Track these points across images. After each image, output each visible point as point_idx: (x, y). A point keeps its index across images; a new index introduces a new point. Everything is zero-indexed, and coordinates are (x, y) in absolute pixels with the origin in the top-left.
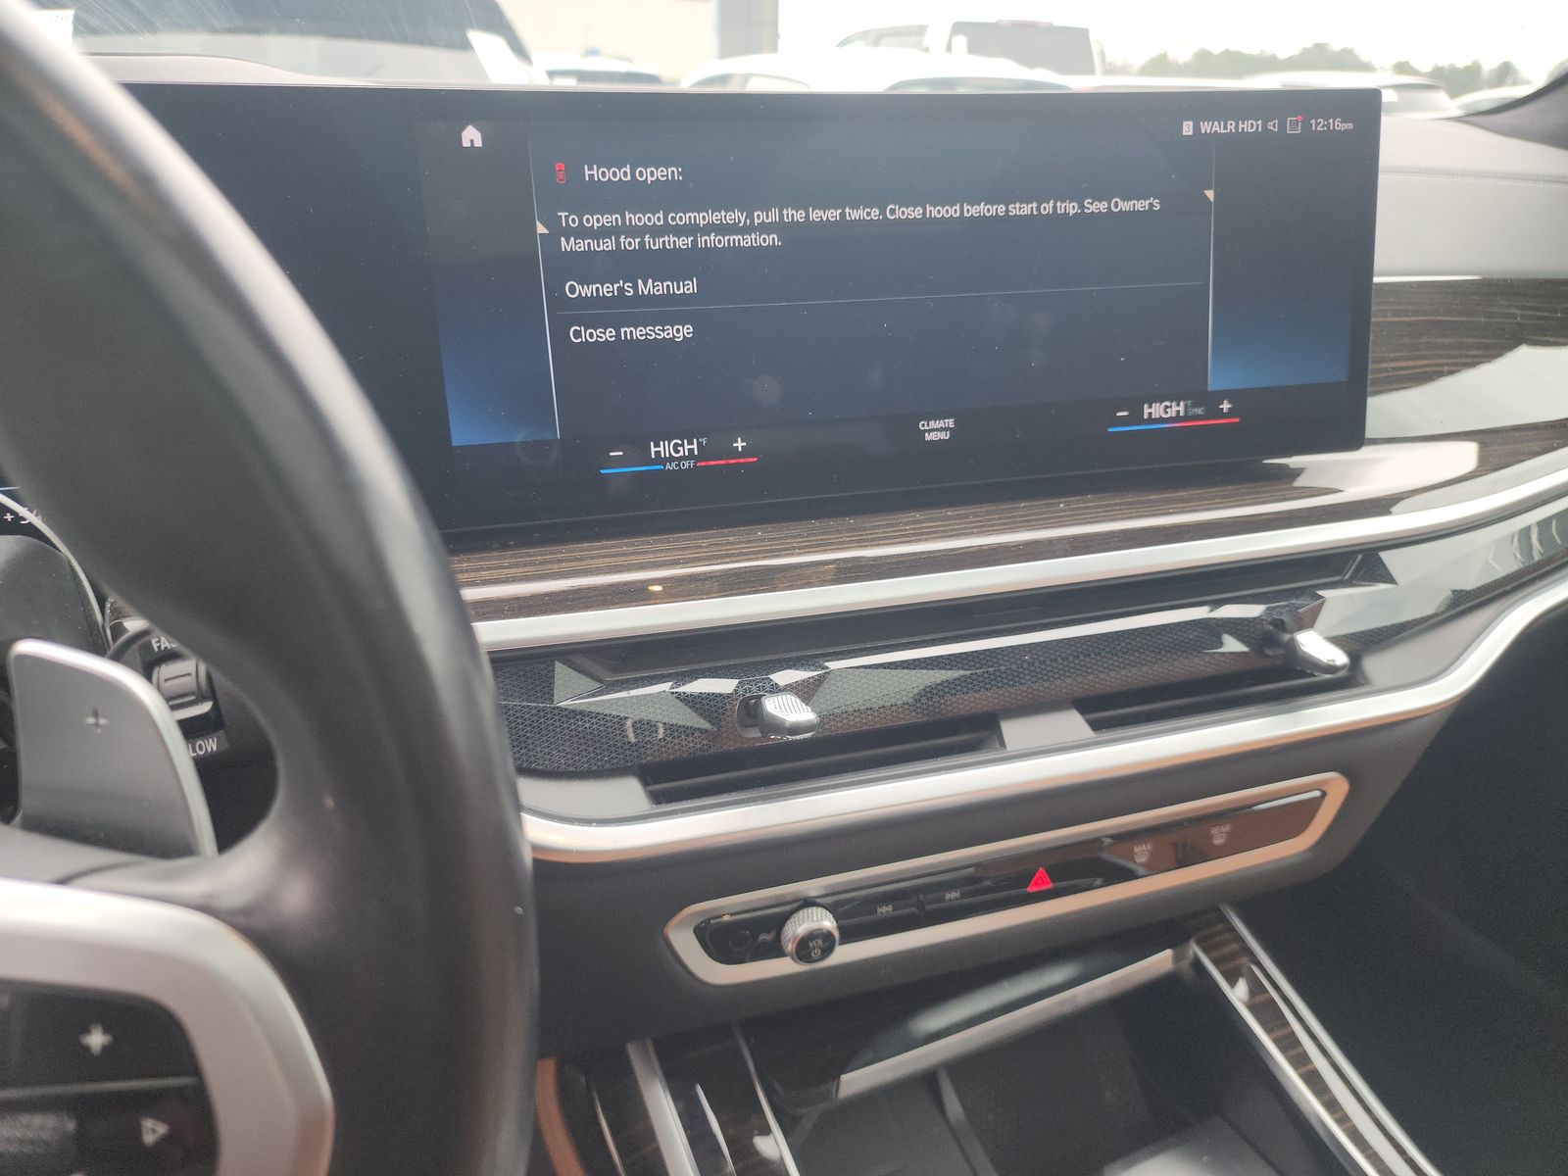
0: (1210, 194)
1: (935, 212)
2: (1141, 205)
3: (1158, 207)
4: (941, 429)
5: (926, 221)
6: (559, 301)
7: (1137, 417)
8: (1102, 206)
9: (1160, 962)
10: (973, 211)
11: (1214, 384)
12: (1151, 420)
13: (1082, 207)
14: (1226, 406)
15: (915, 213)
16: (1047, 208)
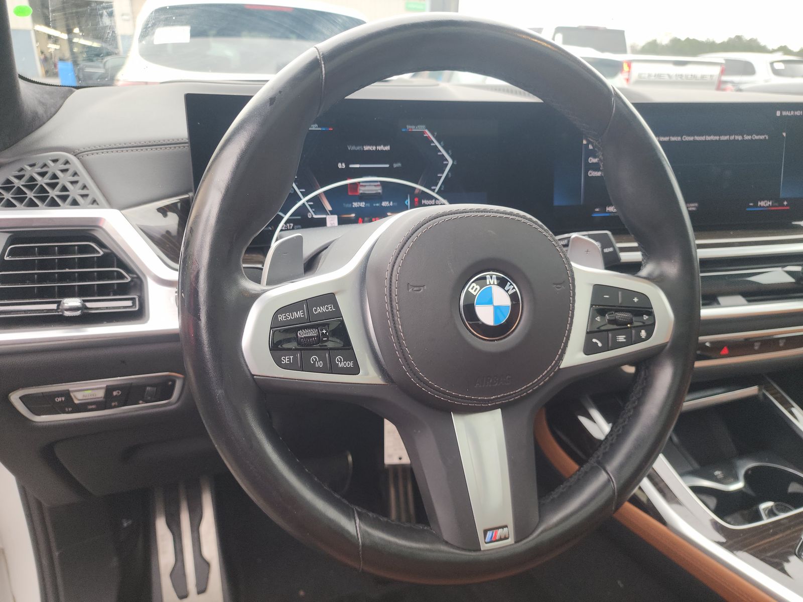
0: (784, 134)
1: (698, 138)
2: (762, 137)
3: (767, 138)
4: (693, 207)
5: (695, 141)
6: (587, 163)
7: (756, 205)
8: (749, 137)
9: (752, 390)
10: (709, 138)
11: (782, 195)
12: (760, 206)
13: (743, 137)
14: (785, 203)
15: (691, 139)
16: (732, 138)
